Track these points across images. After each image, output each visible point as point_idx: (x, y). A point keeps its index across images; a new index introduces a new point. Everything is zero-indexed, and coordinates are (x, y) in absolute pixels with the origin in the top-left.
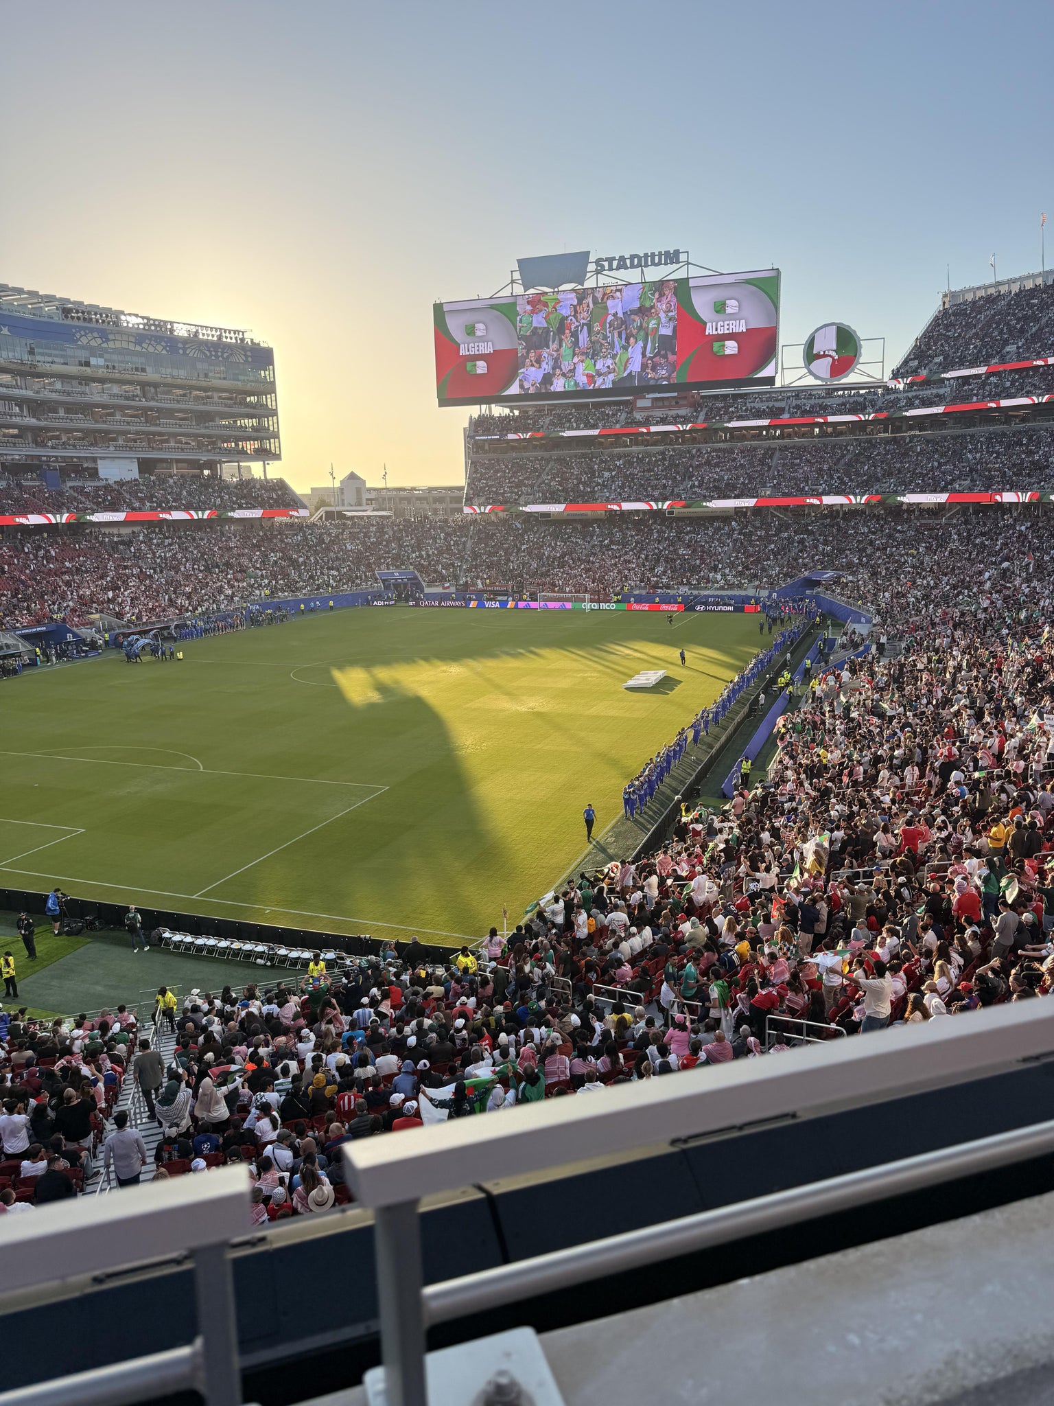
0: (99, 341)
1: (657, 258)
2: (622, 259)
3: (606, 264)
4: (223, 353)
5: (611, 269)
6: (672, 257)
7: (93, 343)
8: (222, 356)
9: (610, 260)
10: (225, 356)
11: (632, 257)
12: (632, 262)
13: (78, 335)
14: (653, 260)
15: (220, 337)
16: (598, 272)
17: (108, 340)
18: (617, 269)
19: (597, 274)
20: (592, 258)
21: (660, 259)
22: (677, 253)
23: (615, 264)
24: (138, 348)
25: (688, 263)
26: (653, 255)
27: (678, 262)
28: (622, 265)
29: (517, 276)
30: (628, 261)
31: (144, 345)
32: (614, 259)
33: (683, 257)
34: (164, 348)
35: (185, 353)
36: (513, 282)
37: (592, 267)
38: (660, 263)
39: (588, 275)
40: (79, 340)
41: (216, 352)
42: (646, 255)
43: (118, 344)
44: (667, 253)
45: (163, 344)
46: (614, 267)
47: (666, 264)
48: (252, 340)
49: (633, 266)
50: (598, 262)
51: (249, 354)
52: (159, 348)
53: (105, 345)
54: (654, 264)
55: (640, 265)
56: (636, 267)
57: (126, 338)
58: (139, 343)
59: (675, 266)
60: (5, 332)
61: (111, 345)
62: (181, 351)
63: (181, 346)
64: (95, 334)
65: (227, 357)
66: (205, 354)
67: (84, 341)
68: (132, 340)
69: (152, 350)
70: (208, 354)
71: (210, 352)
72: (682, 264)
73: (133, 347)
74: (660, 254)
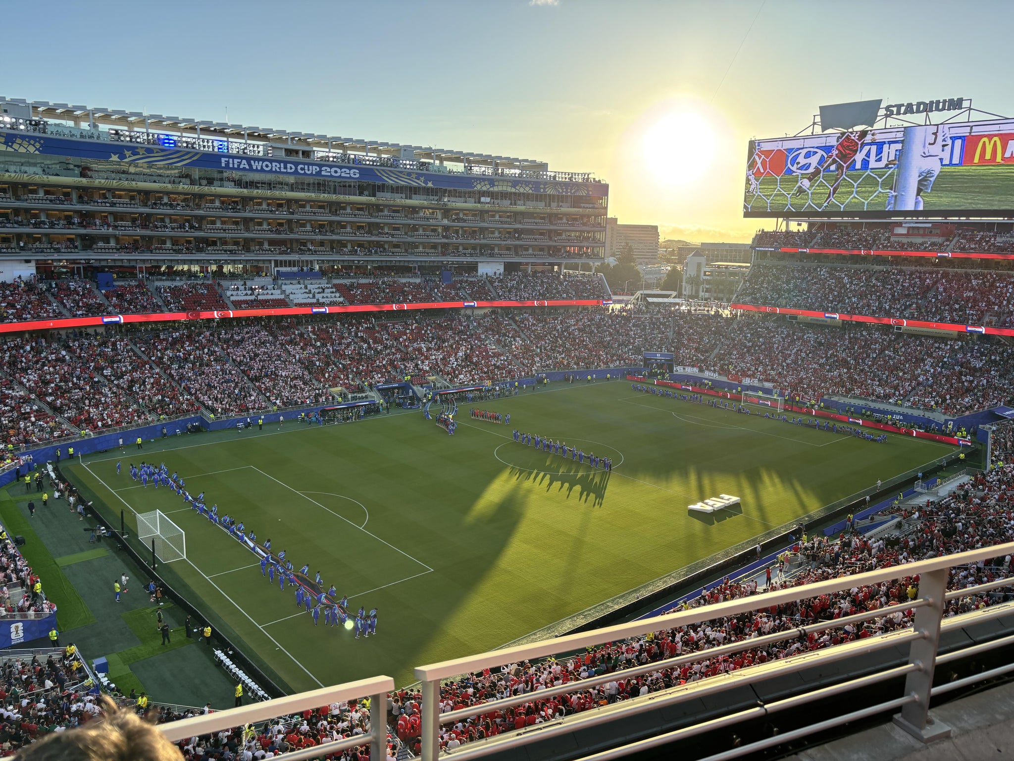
0: (488, 186)
1: (941, 105)
2: (910, 106)
3: (895, 109)
4: (571, 190)
5: (898, 113)
6: (956, 104)
7: (484, 189)
8: (570, 192)
9: (899, 107)
11: (919, 104)
12: (918, 108)
13: (475, 184)
14: (937, 106)
15: (570, 179)
16: (887, 116)
17: (494, 185)
18: (903, 114)
19: (886, 117)
20: (883, 105)
21: (944, 106)
22: (961, 100)
23: (903, 109)
24: (513, 190)
25: (970, 109)
26: (938, 102)
27: (961, 108)
28: (909, 109)
29: (818, 119)
30: (915, 107)
31: (517, 187)
32: (903, 105)
33: (966, 104)
34: (531, 188)
35: (544, 191)
36: (814, 123)
37: (882, 112)
38: (943, 109)
39: (878, 118)
40: (475, 186)
41: (567, 189)
42: (932, 102)
43: (500, 188)
44: (951, 101)
45: (531, 186)
46: (902, 112)
47: (949, 109)
48: (594, 179)
49: (918, 111)
50: (887, 108)
51: (591, 189)
52: (528, 189)
53: (491, 189)
54: (938, 109)
55: (925, 110)
56: (922, 112)
57: (505, 183)
58: (514, 186)
59: (957, 112)
60: (430, 185)
61: (496, 189)
62: (542, 190)
63: (542, 186)
64: (486, 183)
65: (574, 192)
66: (559, 191)
67: (479, 187)
68: (510, 184)
69: (522, 190)
70: (561, 191)
71: (562, 189)
72: (963, 110)
73: (509, 189)
74: (945, 101)
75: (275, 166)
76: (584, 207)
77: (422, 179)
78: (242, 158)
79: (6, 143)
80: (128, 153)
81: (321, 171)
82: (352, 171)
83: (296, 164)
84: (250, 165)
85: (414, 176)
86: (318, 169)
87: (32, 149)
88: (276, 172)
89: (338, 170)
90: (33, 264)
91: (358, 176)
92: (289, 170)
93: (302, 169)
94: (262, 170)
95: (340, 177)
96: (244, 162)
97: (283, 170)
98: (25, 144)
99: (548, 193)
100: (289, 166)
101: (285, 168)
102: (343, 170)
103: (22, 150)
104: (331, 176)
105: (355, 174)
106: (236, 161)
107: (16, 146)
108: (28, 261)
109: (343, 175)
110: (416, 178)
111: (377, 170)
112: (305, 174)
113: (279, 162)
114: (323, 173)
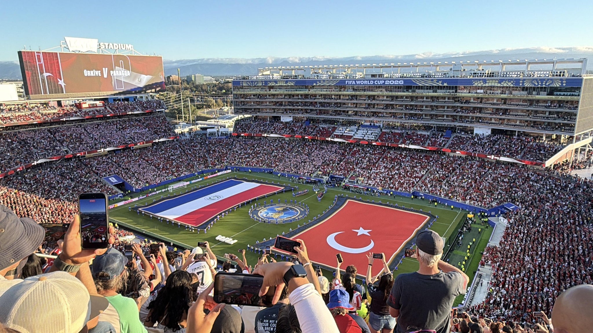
0: (482, 83)
4: (546, 83)
7: (480, 85)
8: (545, 85)
10: (547, 84)
13: (474, 82)
17: (486, 83)
24: (499, 85)
31: (502, 83)
34: (512, 83)
35: (523, 85)
40: (474, 84)
41: (542, 83)
43: (490, 84)
51: (565, 82)
52: (510, 84)
53: (484, 85)
57: (494, 81)
58: (500, 83)
60: (445, 84)
61: (487, 85)
62: (521, 84)
63: (521, 82)
64: (481, 81)
65: (549, 85)
66: (535, 85)
67: (476, 84)
68: (497, 81)
69: (505, 85)
70: (537, 84)
71: (538, 83)
73: (496, 85)
75: (365, 82)
76: (557, 95)
77: (440, 82)
78: (353, 80)
79: (286, 83)
80: (318, 82)
81: (385, 82)
82: (400, 81)
83: (374, 81)
84: (356, 82)
85: (435, 81)
86: (384, 82)
87: (292, 84)
88: (366, 84)
89: (393, 81)
90: (292, 117)
91: (403, 83)
92: (371, 83)
93: (376, 82)
94: (360, 84)
95: (394, 84)
96: (354, 81)
97: (368, 83)
98: (291, 83)
99: (526, 86)
100: (371, 81)
101: (369, 82)
102: (395, 81)
103: (290, 85)
104: (390, 84)
105: (401, 83)
106: (351, 81)
107: (288, 84)
108: (290, 117)
109: (395, 83)
110: (436, 82)
111: (413, 80)
112: (378, 84)
113: (367, 80)
114: (386, 83)
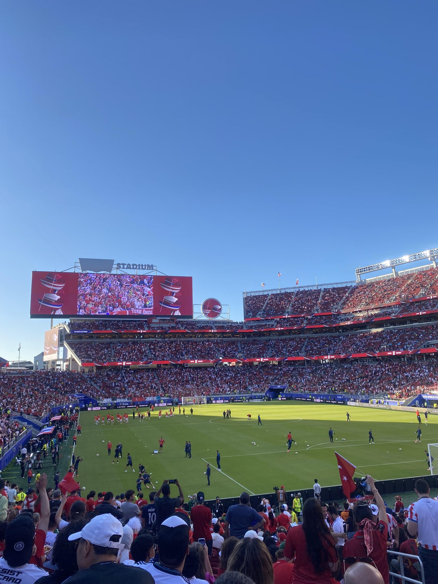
2: (129, 264)
3: (122, 266)
5: (123, 268)
6: (151, 267)
9: (124, 265)
11: (133, 265)
12: (133, 267)
14: (142, 267)
16: (117, 268)
18: (126, 268)
19: (117, 269)
20: (115, 263)
21: (145, 267)
22: (152, 266)
23: (125, 266)
25: (157, 271)
26: (142, 265)
27: (153, 269)
28: (129, 267)
29: (78, 265)
30: (132, 266)
33: (154, 268)
36: (75, 267)
37: (115, 266)
38: (145, 269)
39: (113, 269)
42: (139, 265)
44: (148, 266)
47: (148, 269)
49: (133, 268)
50: (118, 265)
54: (142, 269)
55: (136, 268)
56: (135, 269)
59: (151, 271)
72: (154, 270)
74: (145, 265)
